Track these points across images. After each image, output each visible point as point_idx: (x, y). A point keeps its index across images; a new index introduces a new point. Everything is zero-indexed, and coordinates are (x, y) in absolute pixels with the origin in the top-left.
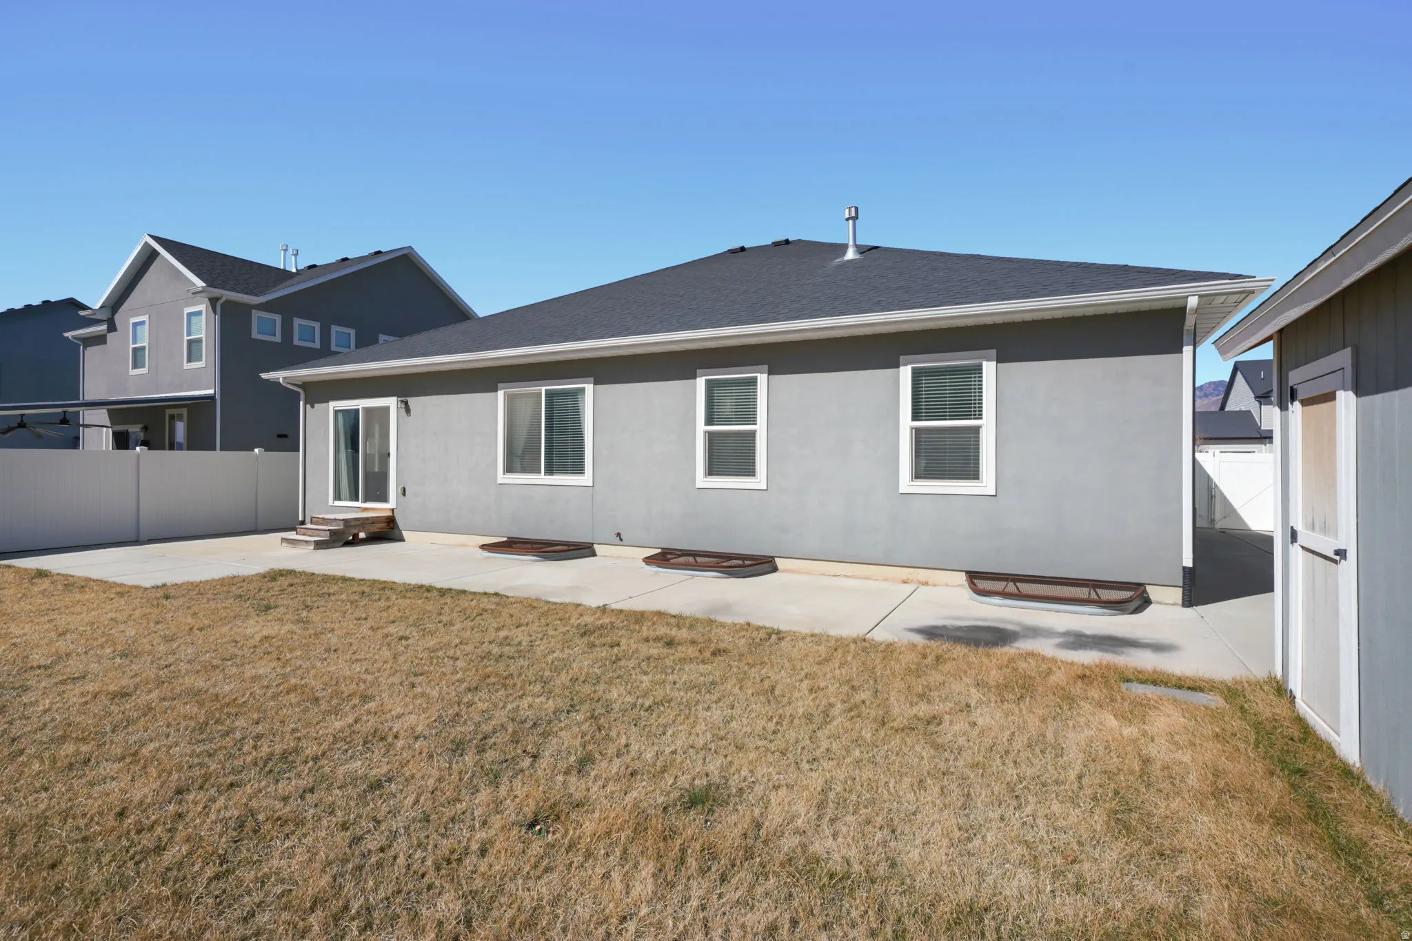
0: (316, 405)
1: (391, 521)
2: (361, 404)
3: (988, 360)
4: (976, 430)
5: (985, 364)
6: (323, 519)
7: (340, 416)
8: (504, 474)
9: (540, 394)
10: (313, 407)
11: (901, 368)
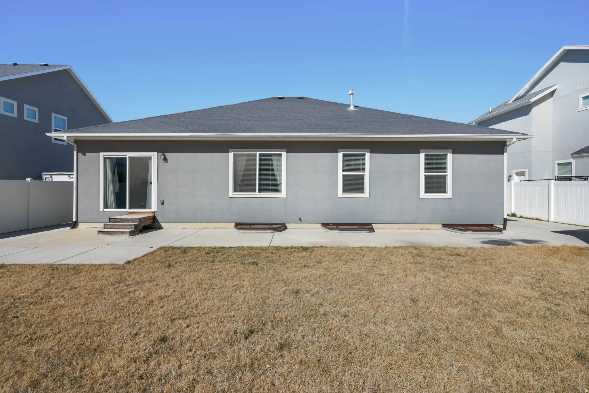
0: (87, 154)
1: (154, 218)
2: (128, 155)
3: (450, 153)
4: (445, 176)
5: (449, 154)
6: (121, 219)
7: (108, 161)
8: (233, 193)
9: (256, 155)
10: (84, 155)
11: (421, 154)
